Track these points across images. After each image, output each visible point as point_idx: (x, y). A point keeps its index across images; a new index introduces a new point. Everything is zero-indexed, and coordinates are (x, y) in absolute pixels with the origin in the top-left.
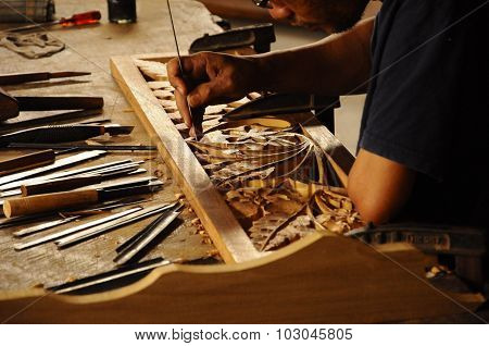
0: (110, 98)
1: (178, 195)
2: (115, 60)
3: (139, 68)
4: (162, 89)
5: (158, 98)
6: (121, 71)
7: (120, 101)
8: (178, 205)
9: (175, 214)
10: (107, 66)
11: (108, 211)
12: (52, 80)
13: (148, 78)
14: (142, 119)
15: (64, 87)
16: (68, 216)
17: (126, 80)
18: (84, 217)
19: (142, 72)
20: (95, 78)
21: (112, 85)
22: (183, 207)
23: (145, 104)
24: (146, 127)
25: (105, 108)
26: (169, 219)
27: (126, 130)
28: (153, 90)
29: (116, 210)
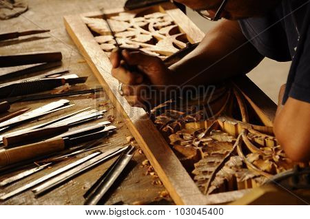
0: (66, 51)
1: (129, 138)
2: (68, 19)
3: (87, 25)
4: (107, 42)
5: (105, 51)
6: (73, 28)
7: (74, 53)
8: (130, 147)
9: (128, 157)
10: (62, 23)
11: (74, 157)
12: (20, 38)
13: (95, 34)
14: (93, 69)
15: (30, 44)
16: (42, 164)
17: (78, 35)
18: (55, 164)
19: (89, 28)
20: (54, 34)
21: (67, 39)
22: (135, 149)
23: (95, 57)
24: (97, 77)
25: (64, 60)
26: (125, 162)
27: (81, 80)
28: (100, 44)
29: (81, 155)
